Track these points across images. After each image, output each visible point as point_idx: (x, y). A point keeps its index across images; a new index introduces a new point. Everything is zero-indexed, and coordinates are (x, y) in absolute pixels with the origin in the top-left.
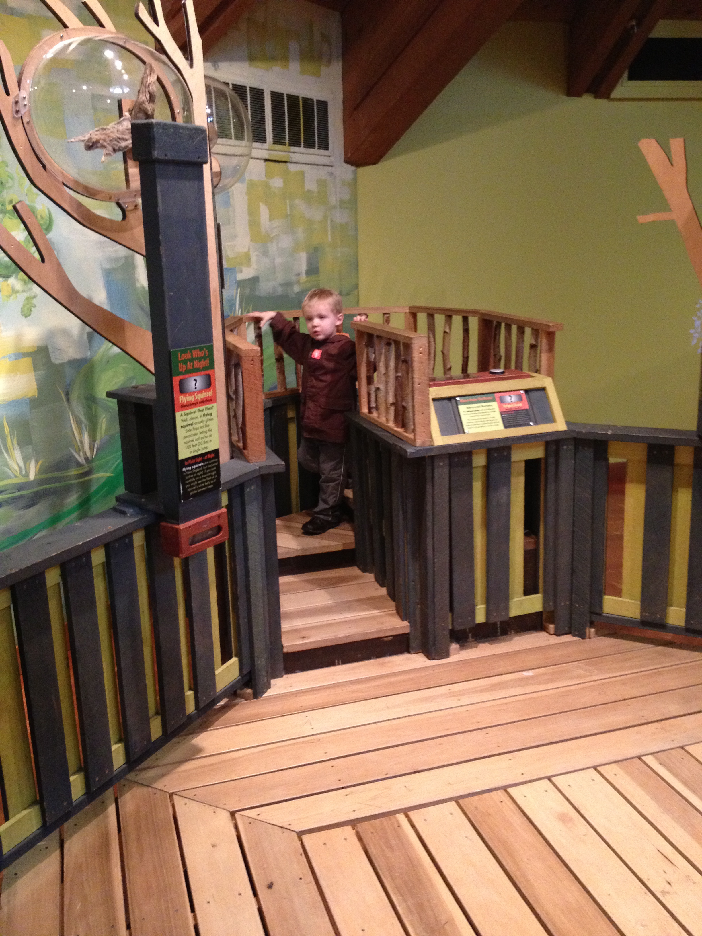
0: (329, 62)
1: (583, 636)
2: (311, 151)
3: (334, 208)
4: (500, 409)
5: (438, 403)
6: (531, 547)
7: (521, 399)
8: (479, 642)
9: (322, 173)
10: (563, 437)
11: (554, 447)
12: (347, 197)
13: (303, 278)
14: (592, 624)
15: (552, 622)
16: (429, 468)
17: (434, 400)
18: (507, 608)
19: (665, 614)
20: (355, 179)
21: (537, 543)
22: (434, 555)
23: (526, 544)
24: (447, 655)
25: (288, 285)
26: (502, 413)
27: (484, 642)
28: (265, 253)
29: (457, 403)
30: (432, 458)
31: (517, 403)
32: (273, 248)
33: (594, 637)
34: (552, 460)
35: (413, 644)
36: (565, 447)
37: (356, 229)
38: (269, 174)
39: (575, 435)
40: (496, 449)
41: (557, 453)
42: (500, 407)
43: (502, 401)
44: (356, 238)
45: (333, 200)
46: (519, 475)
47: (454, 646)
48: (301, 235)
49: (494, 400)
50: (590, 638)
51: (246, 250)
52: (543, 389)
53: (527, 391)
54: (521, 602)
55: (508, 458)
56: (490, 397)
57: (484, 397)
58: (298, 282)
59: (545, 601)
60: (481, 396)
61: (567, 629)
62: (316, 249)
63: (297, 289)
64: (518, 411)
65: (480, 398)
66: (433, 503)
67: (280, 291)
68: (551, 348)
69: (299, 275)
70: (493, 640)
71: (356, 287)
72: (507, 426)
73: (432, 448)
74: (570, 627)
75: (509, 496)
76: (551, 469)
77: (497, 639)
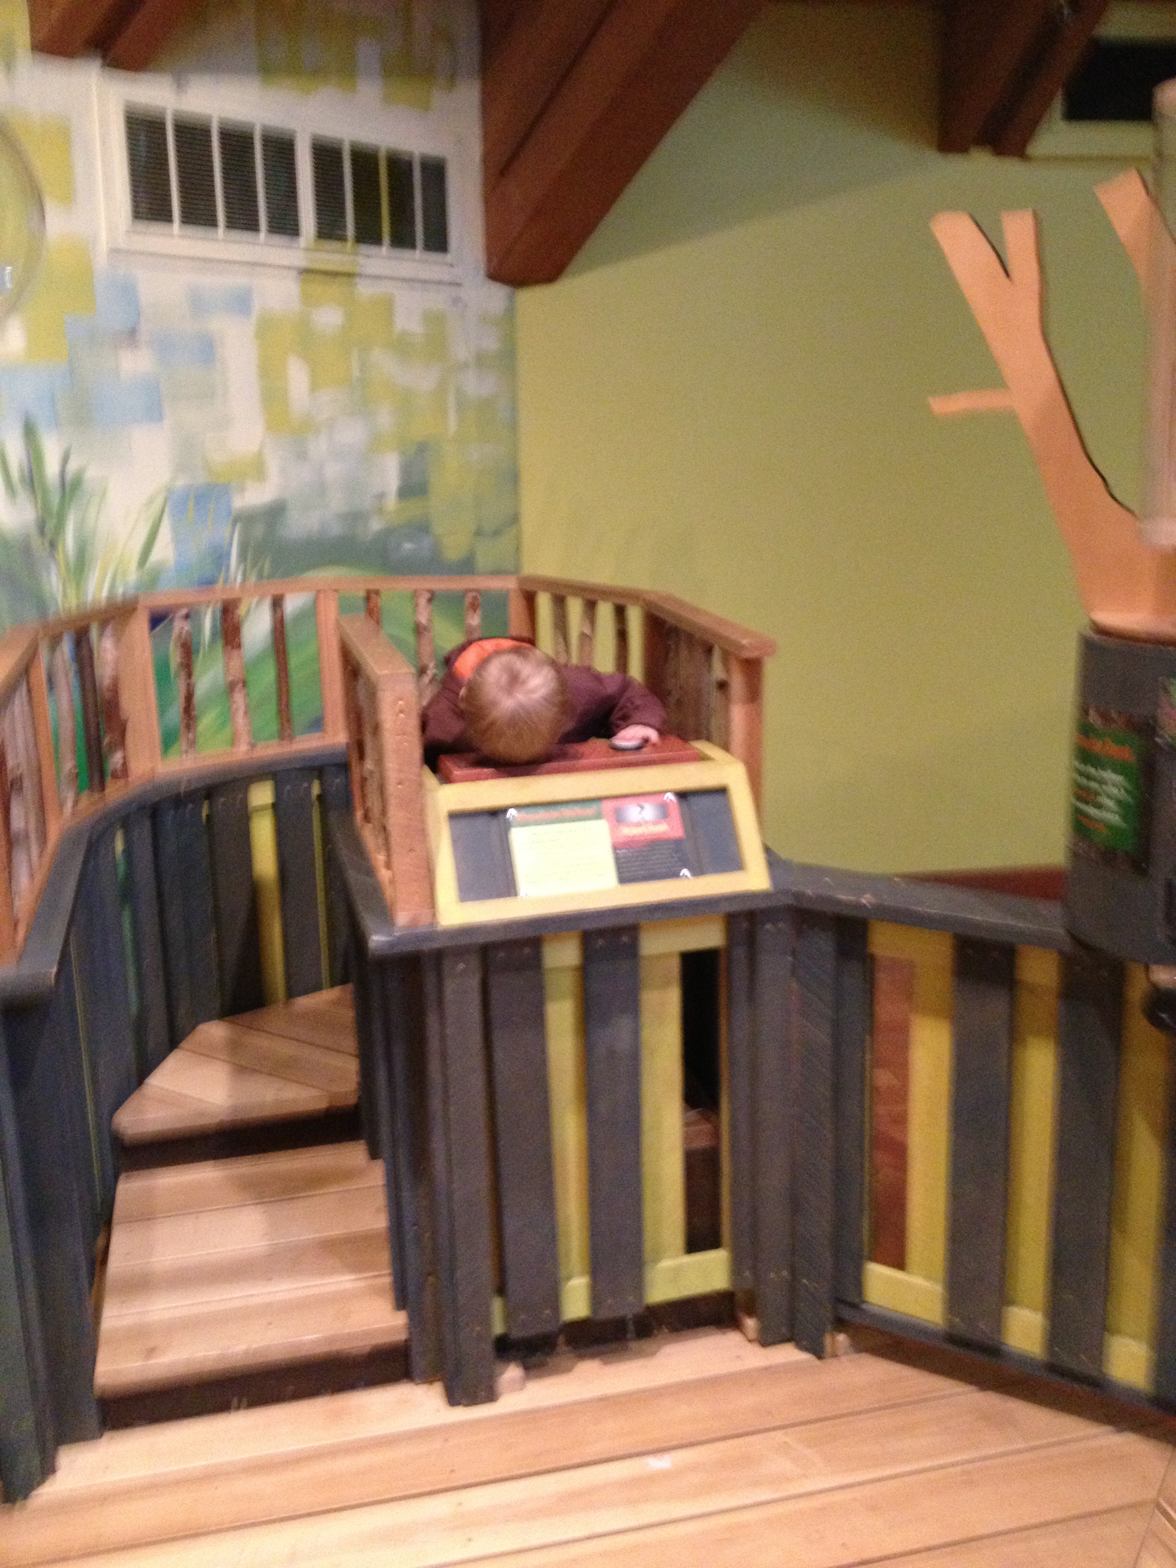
0: (452, 80)
1: (818, 1351)
2: (406, 253)
3: (466, 365)
4: (612, 838)
5: (463, 823)
6: (702, 1143)
7: (664, 812)
8: (582, 1357)
9: (438, 300)
10: (763, 905)
11: (745, 925)
12: (491, 343)
13: (391, 502)
14: (840, 1324)
15: (751, 1313)
16: (430, 980)
17: (454, 816)
18: (639, 1285)
19: (998, 1322)
20: (510, 312)
21: (716, 1134)
22: (450, 1172)
23: (687, 1138)
24: (490, 1396)
25: (355, 517)
26: (615, 848)
27: (593, 1356)
28: (302, 455)
29: (506, 827)
30: (439, 955)
31: (655, 823)
32: (319, 447)
33: (846, 1353)
34: (740, 953)
35: (419, 1362)
36: (768, 926)
37: (514, 409)
38: (308, 300)
39: (790, 901)
40: (601, 933)
41: (752, 942)
42: (613, 831)
43: (618, 819)
44: (513, 426)
45: (461, 351)
46: (666, 984)
47: (512, 1373)
48: (385, 419)
49: (598, 816)
50: (836, 1356)
51: (254, 448)
52: (722, 791)
53: (683, 795)
54: (677, 1271)
55: (632, 951)
56: (591, 809)
57: (577, 810)
58: (380, 511)
59: (736, 1267)
60: (570, 806)
61: (784, 1330)
62: (422, 448)
63: (376, 525)
64: (654, 844)
65: (566, 811)
66: (444, 1056)
67: (336, 530)
68: (754, 694)
69: (381, 496)
70: (613, 1352)
71: (515, 519)
72: (626, 875)
73: (432, 935)
74: (792, 1326)
75: (636, 1033)
76: (740, 972)
77: (625, 1349)
